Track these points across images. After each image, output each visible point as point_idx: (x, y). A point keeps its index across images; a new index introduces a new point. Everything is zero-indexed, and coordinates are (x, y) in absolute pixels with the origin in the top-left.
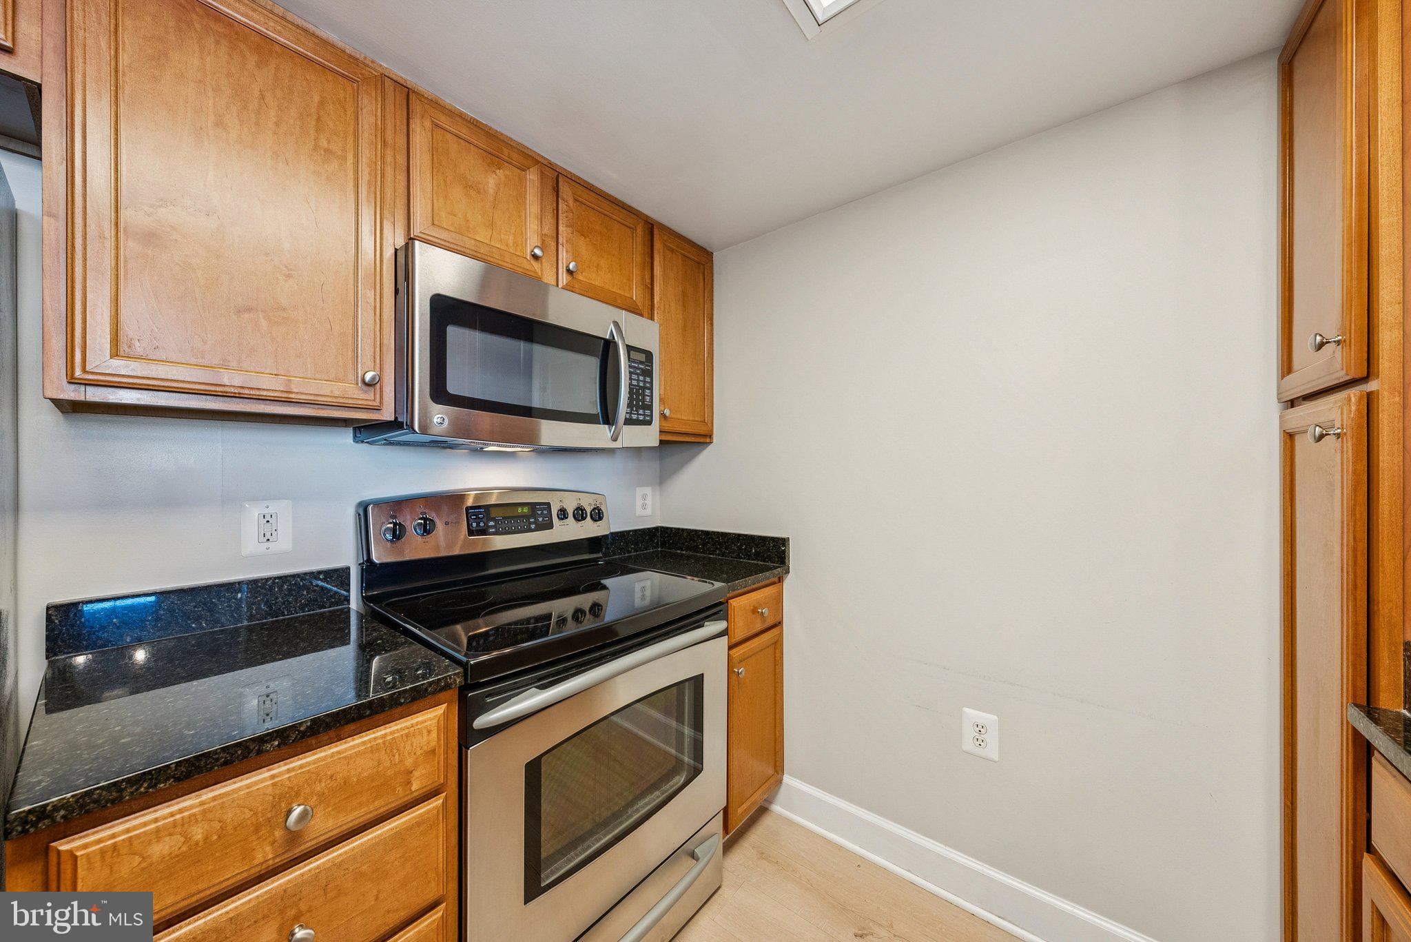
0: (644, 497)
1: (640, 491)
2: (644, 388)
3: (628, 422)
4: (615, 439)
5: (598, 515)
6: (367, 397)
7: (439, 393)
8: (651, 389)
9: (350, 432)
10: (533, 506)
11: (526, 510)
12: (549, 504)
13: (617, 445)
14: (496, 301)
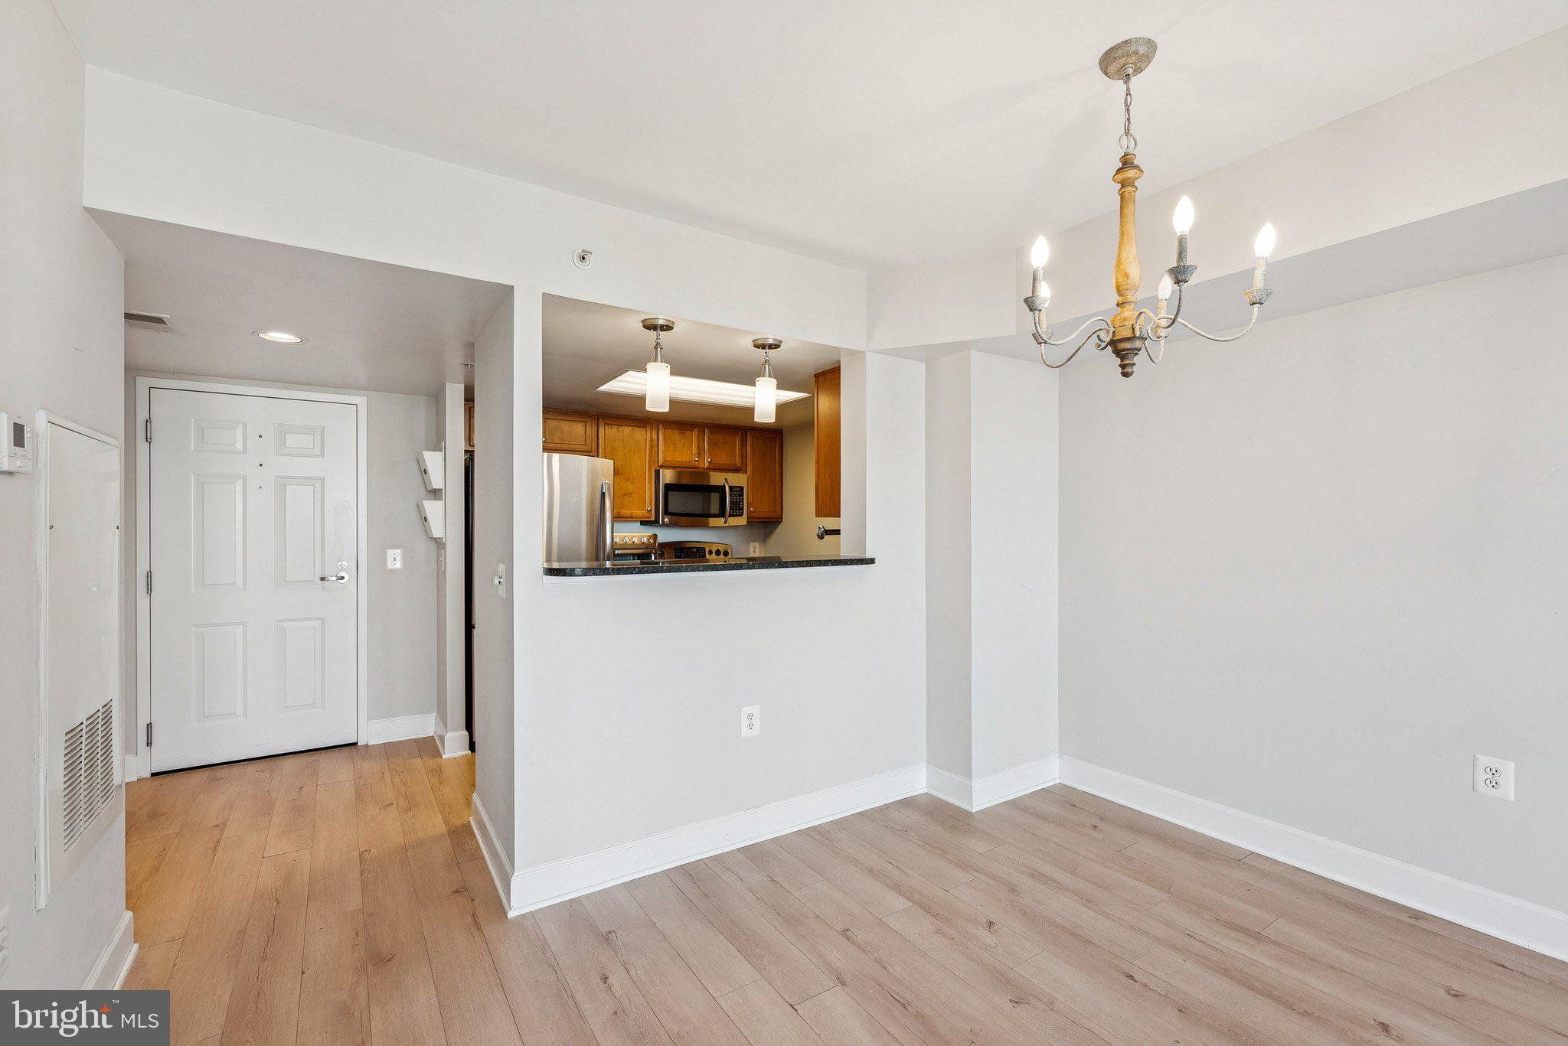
0: (755, 547)
1: (752, 545)
2: (739, 502)
3: (730, 516)
4: (725, 523)
5: (726, 554)
6: (647, 515)
7: (666, 512)
8: (743, 501)
9: (639, 524)
10: (698, 548)
11: (695, 550)
12: (704, 548)
13: (727, 525)
14: (685, 481)
